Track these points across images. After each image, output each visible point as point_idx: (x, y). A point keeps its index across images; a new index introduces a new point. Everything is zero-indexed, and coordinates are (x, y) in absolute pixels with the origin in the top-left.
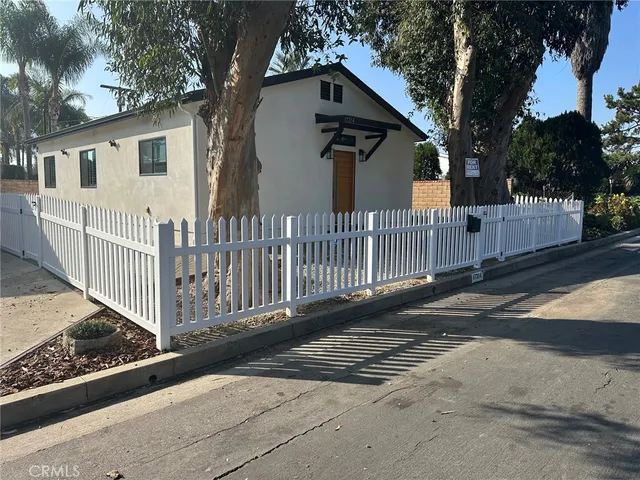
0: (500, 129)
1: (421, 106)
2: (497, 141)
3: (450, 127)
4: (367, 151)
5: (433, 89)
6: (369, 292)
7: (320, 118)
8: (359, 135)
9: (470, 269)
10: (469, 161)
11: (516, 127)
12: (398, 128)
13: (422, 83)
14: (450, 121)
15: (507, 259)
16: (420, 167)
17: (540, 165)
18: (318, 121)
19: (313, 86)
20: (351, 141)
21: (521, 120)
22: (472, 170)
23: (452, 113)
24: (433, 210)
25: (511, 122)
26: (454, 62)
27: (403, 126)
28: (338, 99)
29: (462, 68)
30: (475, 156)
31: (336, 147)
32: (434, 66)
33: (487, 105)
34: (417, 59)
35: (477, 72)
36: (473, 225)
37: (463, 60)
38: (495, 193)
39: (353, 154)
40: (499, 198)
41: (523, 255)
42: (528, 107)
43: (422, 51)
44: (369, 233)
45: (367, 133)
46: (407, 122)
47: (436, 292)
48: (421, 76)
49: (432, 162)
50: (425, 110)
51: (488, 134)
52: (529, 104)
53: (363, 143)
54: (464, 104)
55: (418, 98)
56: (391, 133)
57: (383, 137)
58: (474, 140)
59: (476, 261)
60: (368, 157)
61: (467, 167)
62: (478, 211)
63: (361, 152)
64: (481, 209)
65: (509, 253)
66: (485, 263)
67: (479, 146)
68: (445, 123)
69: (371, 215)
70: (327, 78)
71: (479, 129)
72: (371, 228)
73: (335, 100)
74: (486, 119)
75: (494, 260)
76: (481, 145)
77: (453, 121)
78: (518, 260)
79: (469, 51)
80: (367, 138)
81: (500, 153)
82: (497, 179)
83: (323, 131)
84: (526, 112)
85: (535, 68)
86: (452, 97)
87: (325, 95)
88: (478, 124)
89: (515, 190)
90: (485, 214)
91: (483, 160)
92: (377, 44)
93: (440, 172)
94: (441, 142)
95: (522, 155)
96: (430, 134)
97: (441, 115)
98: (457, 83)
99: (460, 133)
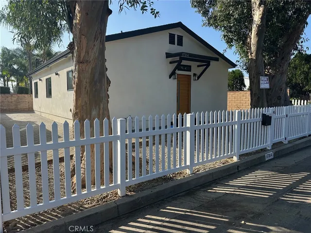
0: (283, 58)
1: (231, 46)
2: (280, 66)
3: (250, 57)
4: (198, 74)
5: (238, 35)
6: (188, 171)
7: (168, 55)
8: (193, 64)
9: (264, 150)
10: (262, 78)
11: (292, 57)
12: (217, 60)
13: (231, 32)
14: (249, 53)
15: (289, 142)
16: (233, 83)
17: (308, 81)
18: (167, 57)
19: (165, 36)
20: (189, 68)
21: (296, 52)
22: (265, 84)
23: (250, 49)
24: (237, 111)
25: (290, 54)
26: (252, 17)
27: (220, 58)
28: (180, 43)
29: (257, 20)
30: (266, 75)
31: (178, 72)
32: (238, 21)
33: (274, 43)
34: (228, 17)
35: (267, 24)
36: (266, 120)
37: (257, 15)
38: (279, 98)
39: (190, 76)
40: (283, 102)
41: (300, 139)
42: (301, 44)
43: (231, 12)
44: (188, 129)
45: (199, 63)
46: (222, 56)
47: (240, 169)
48: (231, 27)
49: (240, 80)
50: (234, 48)
51: (275, 61)
52: (302, 42)
53: (196, 69)
54: (258, 42)
55: (229, 41)
56: (212, 63)
57: (208, 65)
58: (265, 65)
59: (268, 144)
60: (199, 78)
61: (261, 82)
62: (269, 111)
63: (195, 75)
64: (271, 109)
65: (291, 137)
66: (275, 145)
67: (268, 70)
68: (247, 56)
69: (189, 116)
70: (172, 31)
71: (269, 59)
72: (188, 125)
73: (178, 45)
74: (273, 53)
75: (281, 143)
76: (270, 69)
77: (251, 54)
78: (297, 142)
79: (261, 9)
80: (198, 66)
81: (282, 74)
82: (281, 89)
83: (171, 63)
84: (299, 47)
85: (306, 17)
86: (251, 39)
87: (172, 42)
88: (267, 55)
89: (292, 96)
90: (274, 112)
91: (271, 78)
92: (205, 13)
93: (245, 86)
94: (244, 68)
95: (295, 75)
96: (237, 63)
97: (244, 52)
98: (253, 30)
99: (256, 61)
